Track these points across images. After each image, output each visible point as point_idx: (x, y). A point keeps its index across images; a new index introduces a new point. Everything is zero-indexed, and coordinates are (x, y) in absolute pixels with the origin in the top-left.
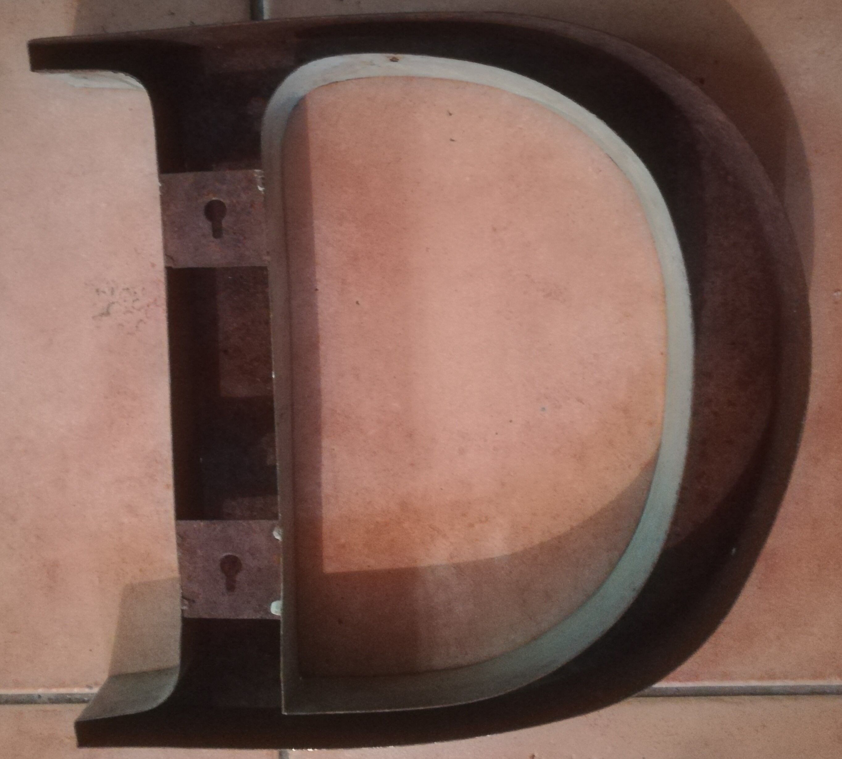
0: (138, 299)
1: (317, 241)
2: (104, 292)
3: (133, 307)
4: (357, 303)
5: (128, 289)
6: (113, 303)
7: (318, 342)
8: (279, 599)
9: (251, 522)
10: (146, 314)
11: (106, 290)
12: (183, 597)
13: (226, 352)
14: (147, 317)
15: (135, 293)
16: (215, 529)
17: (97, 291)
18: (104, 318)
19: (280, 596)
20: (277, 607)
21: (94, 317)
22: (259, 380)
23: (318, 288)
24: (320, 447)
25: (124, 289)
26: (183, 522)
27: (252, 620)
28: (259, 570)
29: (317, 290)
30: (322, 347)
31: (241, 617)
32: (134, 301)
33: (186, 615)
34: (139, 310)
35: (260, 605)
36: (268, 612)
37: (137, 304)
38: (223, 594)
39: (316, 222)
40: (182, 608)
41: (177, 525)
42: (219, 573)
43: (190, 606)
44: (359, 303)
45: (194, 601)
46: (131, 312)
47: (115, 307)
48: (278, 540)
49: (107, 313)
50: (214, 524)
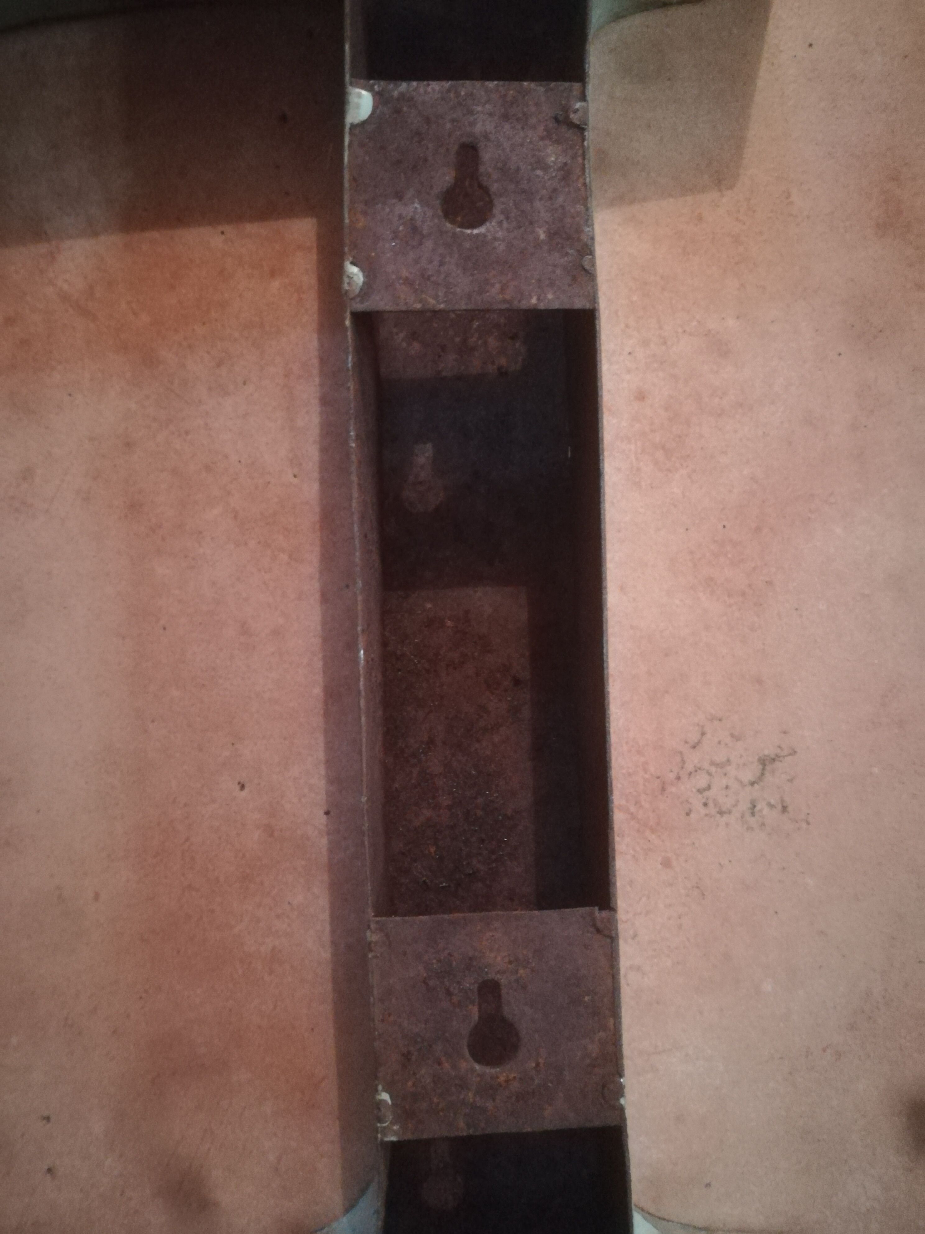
0: (700, 791)
1: (325, 916)
2: (771, 806)
3: (709, 774)
4: (243, 787)
5: (721, 813)
6: (752, 784)
7: (326, 703)
8: (353, 126)
9: (418, 306)
10: (683, 761)
11: (766, 810)
12: (580, 129)
13: (517, 682)
14: (681, 753)
15: (705, 805)
16: (503, 290)
17: (785, 809)
18: (770, 751)
19: (351, 133)
20: (358, 106)
21: (793, 752)
22: (449, 623)
23: (325, 816)
24: (323, 482)
25: (730, 812)
26: (579, 304)
27: (419, 79)
28: (399, 196)
29: (327, 813)
30: (317, 691)
31: (447, 84)
32: (709, 788)
33: (577, 86)
34: (697, 769)
35: (398, 111)
36: (380, 98)
37: (702, 781)
38: (486, 136)
39: (326, 954)
40: (583, 104)
41: (594, 299)
42: (494, 187)
43: (566, 109)
44: (238, 788)
45: (556, 119)
46: (712, 763)
47: (748, 775)
48: (353, 263)
49: (765, 762)
50: (505, 301)
